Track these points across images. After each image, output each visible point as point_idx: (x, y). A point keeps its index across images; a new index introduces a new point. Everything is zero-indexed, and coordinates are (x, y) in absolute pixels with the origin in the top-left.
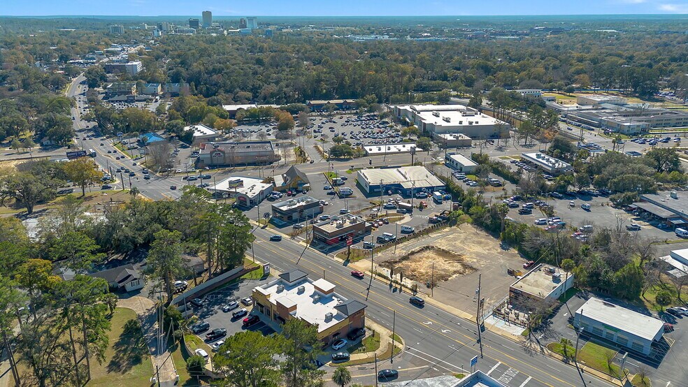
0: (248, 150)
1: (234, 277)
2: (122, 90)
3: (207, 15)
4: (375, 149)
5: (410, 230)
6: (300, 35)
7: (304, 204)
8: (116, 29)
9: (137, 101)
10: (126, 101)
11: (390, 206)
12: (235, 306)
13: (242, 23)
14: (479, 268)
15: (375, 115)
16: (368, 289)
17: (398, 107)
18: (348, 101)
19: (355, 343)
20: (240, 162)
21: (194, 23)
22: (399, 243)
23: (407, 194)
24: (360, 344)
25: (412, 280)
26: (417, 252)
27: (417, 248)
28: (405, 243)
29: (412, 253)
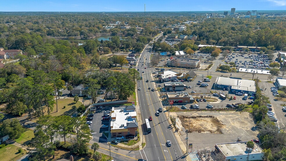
0: (188, 62)
1: (121, 103)
2: (172, 37)
3: (233, 10)
4: (244, 70)
5: (211, 107)
6: (275, 18)
7: (178, 85)
8: (193, 16)
9: (175, 41)
10: (171, 41)
11: (216, 95)
12: (109, 112)
13: (248, 13)
14: (225, 133)
15: (267, 56)
16: (159, 123)
17: (280, 53)
18: (258, 47)
19: (126, 140)
20: (179, 66)
21: (226, 13)
22: (199, 111)
23: (232, 91)
24: (127, 141)
25: (183, 126)
26: (203, 117)
27: (205, 115)
28: (203, 112)
29: (200, 117)
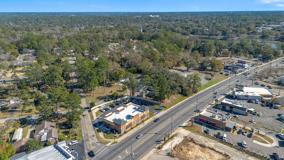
7: (241, 106)
16: (156, 134)
26: (216, 151)
27: (221, 151)
28: (225, 146)
29: (212, 149)
